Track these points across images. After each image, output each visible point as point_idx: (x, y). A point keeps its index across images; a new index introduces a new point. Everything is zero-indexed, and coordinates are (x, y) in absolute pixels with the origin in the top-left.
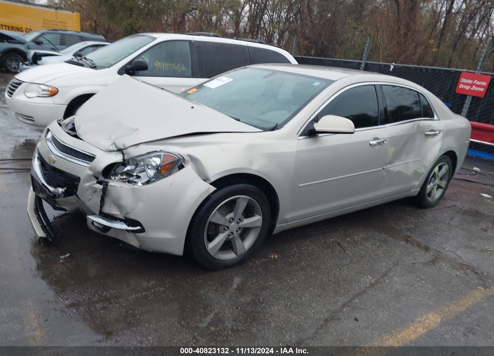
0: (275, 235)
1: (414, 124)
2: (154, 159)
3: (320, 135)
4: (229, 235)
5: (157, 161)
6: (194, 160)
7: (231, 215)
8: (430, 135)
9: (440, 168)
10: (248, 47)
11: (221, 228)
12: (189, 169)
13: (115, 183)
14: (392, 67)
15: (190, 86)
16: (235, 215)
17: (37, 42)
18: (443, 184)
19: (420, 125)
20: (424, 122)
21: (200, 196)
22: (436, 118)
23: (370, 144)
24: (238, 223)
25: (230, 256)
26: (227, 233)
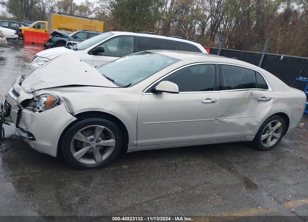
0: (129, 153)
1: (247, 92)
2: (44, 98)
3: (163, 93)
4: (90, 149)
5: (45, 99)
6: (66, 100)
7: (92, 137)
8: (262, 100)
9: (274, 124)
10: (173, 41)
11: (84, 144)
12: (62, 105)
13: (25, 111)
14: (282, 57)
15: (108, 61)
16: (95, 137)
17: (75, 37)
18: (278, 135)
19: (253, 93)
20: (257, 92)
21: (66, 123)
22: (270, 89)
23: (203, 102)
24: (96, 142)
25: (91, 162)
26: (88, 148)
